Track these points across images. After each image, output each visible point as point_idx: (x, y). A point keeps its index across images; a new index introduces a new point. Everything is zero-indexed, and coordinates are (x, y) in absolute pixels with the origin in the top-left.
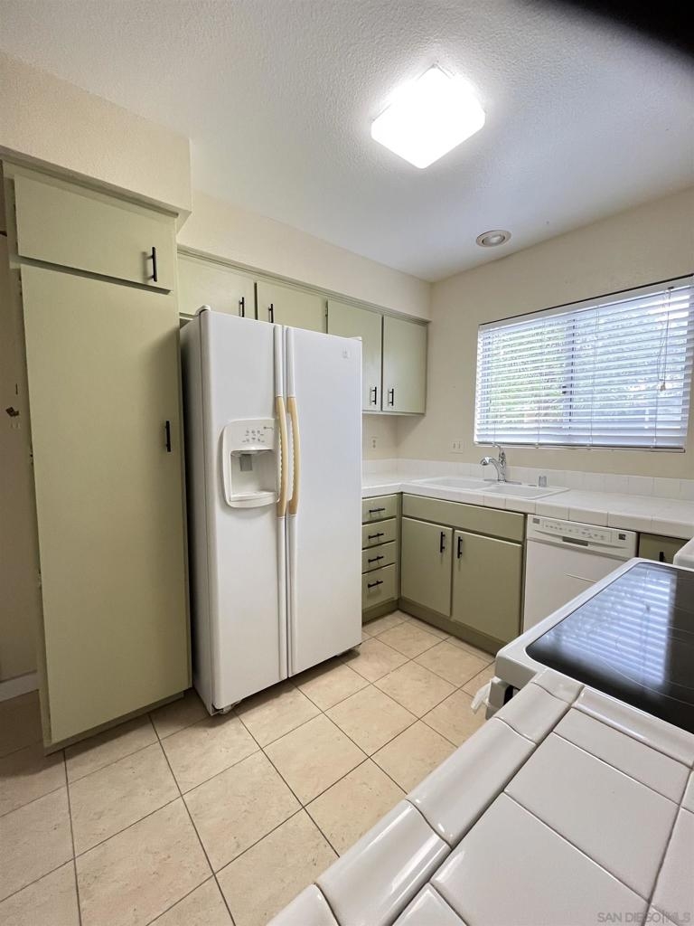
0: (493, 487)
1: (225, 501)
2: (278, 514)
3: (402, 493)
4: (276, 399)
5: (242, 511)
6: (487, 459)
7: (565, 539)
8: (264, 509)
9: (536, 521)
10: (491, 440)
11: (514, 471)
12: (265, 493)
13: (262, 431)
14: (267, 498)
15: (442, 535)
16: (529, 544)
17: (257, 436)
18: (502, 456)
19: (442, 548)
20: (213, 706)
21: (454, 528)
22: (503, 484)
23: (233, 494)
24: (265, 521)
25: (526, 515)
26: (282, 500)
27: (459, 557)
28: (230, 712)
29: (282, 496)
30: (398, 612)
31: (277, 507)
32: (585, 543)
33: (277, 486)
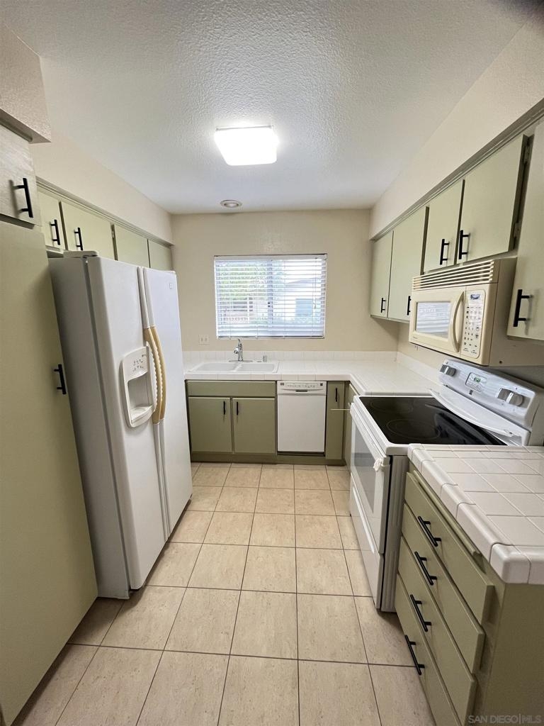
1: (128, 424)
2: (154, 422)
4: (144, 331)
5: (138, 428)
6: (237, 350)
7: (297, 391)
9: (282, 384)
10: (229, 335)
11: (248, 354)
12: (148, 409)
13: (142, 359)
14: (150, 412)
15: (223, 403)
16: (279, 397)
17: (140, 364)
18: (240, 346)
19: (224, 412)
20: (131, 590)
21: (231, 397)
22: (242, 363)
23: (132, 417)
24: (148, 430)
25: (276, 381)
27: (238, 414)
31: (153, 416)
32: (306, 391)
33: (153, 400)
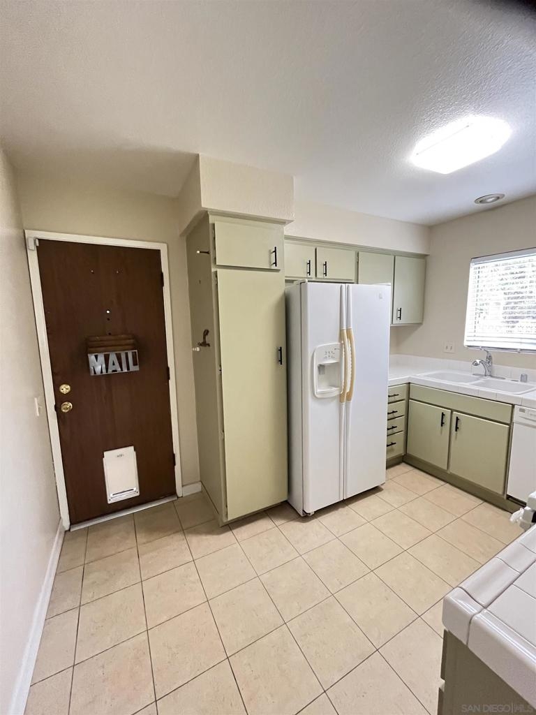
0: (482, 380)
1: (314, 394)
2: (341, 401)
3: (409, 383)
4: (341, 331)
5: (322, 399)
6: (478, 361)
8: (334, 398)
9: (522, 411)
10: (480, 345)
11: (498, 368)
12: (334, 389)
13: (334, 351)
14: (335, 391)
15: (443, 415)
16: (515, 426)
17: (331, 354)
18: (490, 358)
19: (442, 423)
20: (303, 510)
21: (453, 411)
22: (489, 378)
23: (318, 390)
24: (333, 406)
25: (513, 405)
26: (344, 392)
27: (456, 430)
28: (313, 515)
29: (345, 390)
30: (403, 464)
31: (341, 396)
33: (341, 384)
